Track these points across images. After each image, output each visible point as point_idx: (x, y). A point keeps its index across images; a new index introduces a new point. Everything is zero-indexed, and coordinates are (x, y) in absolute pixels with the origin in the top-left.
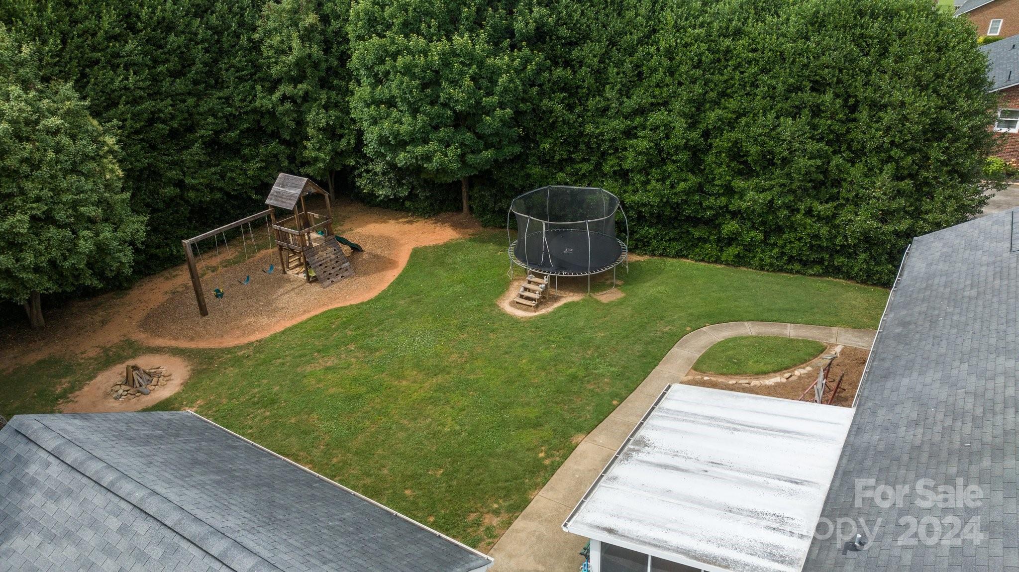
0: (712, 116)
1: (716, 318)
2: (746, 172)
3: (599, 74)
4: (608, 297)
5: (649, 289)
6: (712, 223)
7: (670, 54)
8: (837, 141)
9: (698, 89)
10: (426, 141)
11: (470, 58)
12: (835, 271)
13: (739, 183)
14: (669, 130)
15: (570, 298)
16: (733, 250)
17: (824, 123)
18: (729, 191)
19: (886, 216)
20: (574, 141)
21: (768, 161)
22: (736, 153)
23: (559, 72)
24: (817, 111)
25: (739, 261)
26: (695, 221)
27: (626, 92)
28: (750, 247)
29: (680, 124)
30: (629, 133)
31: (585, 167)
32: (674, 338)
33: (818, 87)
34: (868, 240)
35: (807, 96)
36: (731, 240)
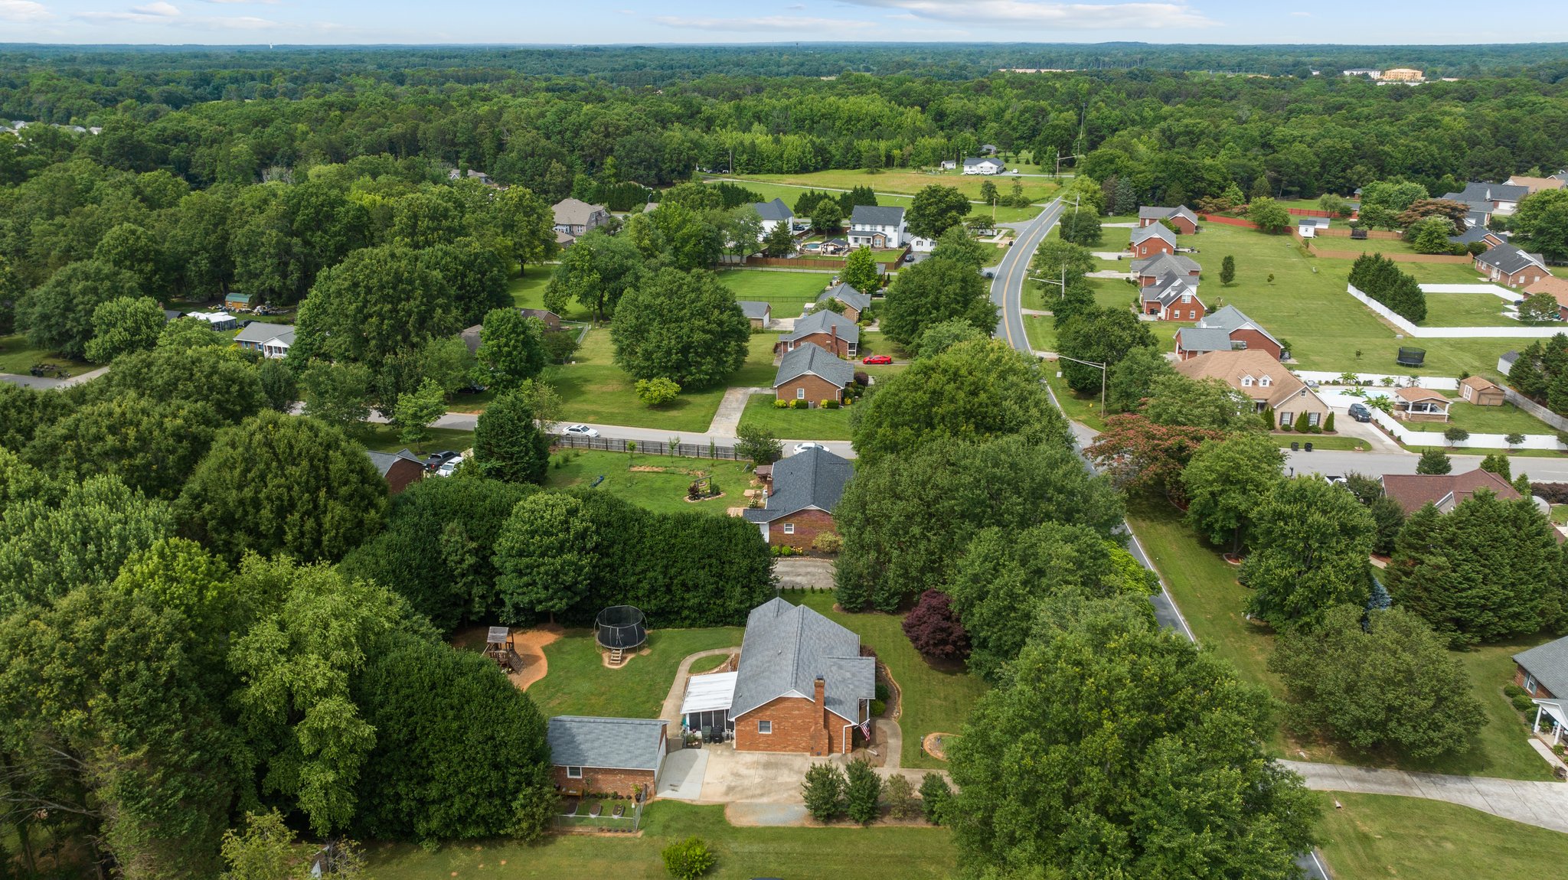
0: (673, 571)
1: (690, 652)
2: (688, 590)
3: (623, 559)
4: (646, 652)
5: (661, 646)
6: (678, 613)
7: (651, 548)
8: (720, 576)
9: (665, 562)
10: (552, 599)
11: (571, 563)
12: (728, 624)
13: (687, 596)
14: (656, 579)
15: (630, 656)
16: (688, 622)
17: (714, 570)
18: (683, 599)
19: (741, 602)
20: (615, 586)
21: (696, 586)
22: (684, 584)
23: (606, 560)
24: (710, 565)
25: (691, 626)
26: (670, 613)
27: (634, 565)
28: (695, 620)
29: (660, 577)
30: (639, 581)
31: (620, 597)
32: (678, 664)
33: (710, 557)
34: (737, 611)
35: (707, 561)
36: (686, 618)
